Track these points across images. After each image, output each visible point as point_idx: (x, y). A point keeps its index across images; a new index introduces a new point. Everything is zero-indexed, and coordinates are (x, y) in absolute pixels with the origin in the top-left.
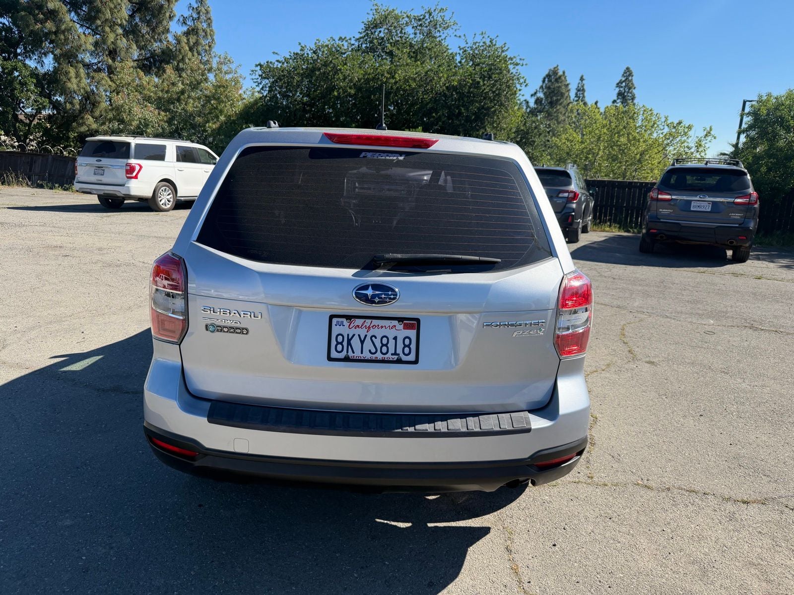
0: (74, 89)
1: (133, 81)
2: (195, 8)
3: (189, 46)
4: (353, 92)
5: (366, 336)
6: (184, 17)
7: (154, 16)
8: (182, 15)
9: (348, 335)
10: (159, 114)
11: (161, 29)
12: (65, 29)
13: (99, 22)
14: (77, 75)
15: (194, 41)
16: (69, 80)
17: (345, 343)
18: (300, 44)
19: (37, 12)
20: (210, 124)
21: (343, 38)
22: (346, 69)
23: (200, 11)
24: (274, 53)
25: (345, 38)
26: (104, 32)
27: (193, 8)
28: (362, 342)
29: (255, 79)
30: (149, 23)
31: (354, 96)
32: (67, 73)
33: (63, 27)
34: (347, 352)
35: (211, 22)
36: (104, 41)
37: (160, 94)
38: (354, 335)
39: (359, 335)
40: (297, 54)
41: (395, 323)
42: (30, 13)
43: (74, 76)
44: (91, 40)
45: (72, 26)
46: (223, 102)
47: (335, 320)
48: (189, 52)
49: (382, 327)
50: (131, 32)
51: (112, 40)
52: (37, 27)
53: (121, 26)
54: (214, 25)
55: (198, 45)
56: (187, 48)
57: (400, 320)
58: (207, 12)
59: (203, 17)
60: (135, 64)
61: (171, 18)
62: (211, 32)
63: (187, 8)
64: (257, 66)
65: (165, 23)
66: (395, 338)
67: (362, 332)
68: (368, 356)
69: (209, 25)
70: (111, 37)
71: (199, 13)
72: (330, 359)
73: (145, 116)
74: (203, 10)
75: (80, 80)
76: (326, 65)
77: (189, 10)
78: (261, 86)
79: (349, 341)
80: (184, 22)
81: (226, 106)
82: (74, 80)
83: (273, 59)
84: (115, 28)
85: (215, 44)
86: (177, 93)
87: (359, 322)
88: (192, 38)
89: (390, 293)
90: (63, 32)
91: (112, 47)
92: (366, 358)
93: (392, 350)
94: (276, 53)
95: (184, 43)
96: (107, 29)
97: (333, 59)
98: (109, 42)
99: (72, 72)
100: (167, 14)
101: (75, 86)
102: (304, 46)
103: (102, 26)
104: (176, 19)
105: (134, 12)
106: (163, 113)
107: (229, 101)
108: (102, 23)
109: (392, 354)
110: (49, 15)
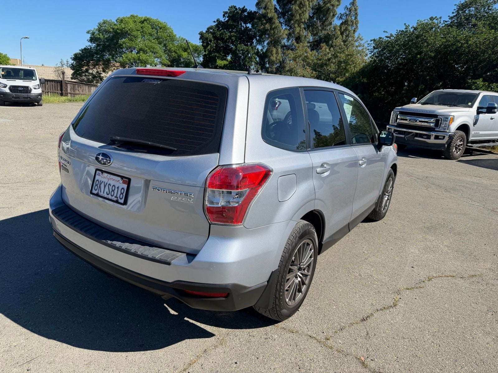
0: (274, 60)
1: (303, 54)
2: (349, 8)
3: (340, 32)
4: (433, 55)
5: (107, 183)
6: (341, 14)
7: (324, 16)
8: (341, 13)
9: (100, 181)
10: (312, 73)
11: (326, 23)
12: (274, 27)
13: (292, 22)
14: (277, 53)
15: (344, 28)
16: (272, 55)
17: (98, 186)
18: (405, 24)
19: (263, 19)
20: (339, 79)
21: (434, 17)
22: (431, 40)
23: (352, 9)
24: (384, 32)
25: (436, 17)
26: (294, 27)
27: (348, 8)
28: (105, 186)
29: (370, 49)
30: (321, 20)
31: (434, 58)
32: (272, 51)
33: (273, 26)
34: (98, 191)
35: (357, 16)
36: (294, 32)
37: (315, 61)
38: (103, 182)
39: (104, 182)
40: (402, 31)
41: (119, 179)
42: (260, 21)
43: (275, 53)
44: (287, 32)
45: (278, 25)
46: (349, 64)
47: (98, 172)
48: (340, 35)
49: (114, 180)
50: (310, 26)
51: (299, 31)
52: (262, 27)
53: (304, 23)
54: (359, 18)
55: (347, 30)
56: (339, 33)
57: (122, 177)
58: (356, 10)
59: (353, 13)
60: (309, 45)
61: (334, 15)
62: (356, 22)
63: (344, 9)
64: (371, 41)
65: (330, 19)
66: (118, 188)
67: (106, 180)
68: (105, 195)
69: (356, 18)
70: (298, 30)
71: (350, 11)
72: (91, 193)
73: (304, 74)
74: (353, 8)
75: (278, 55)
76: (417, 37)
77: (345, 10)
78: (372, 54)
79: (100, 184)
80: (341, 17)
81: (351, 67)
82: (275, 55)
83: (383, 36)
84: (300, 24)
85: (358, 28)
86: (326, 60)
87: (105, 175)
88: (343, 27)
89: (108, 159)
90: (273, 29)
91: (297, 35)
92: (105, 196)
93: (115, 195)
94: (386, 32)
95: (337, 30)
96: (296, 25)
97: (424, 33)
98: (296, 33)
99: (274, 50)
100: (331, 14)
101: (275, 59)
102: (408, 25)
103: (294, 24)
104: (337, 16)
105: (314, 14)
106: (314, 72)
107: (353, 64)
108: (294, 22)
109: (115, 197)
110: (268, 20)
